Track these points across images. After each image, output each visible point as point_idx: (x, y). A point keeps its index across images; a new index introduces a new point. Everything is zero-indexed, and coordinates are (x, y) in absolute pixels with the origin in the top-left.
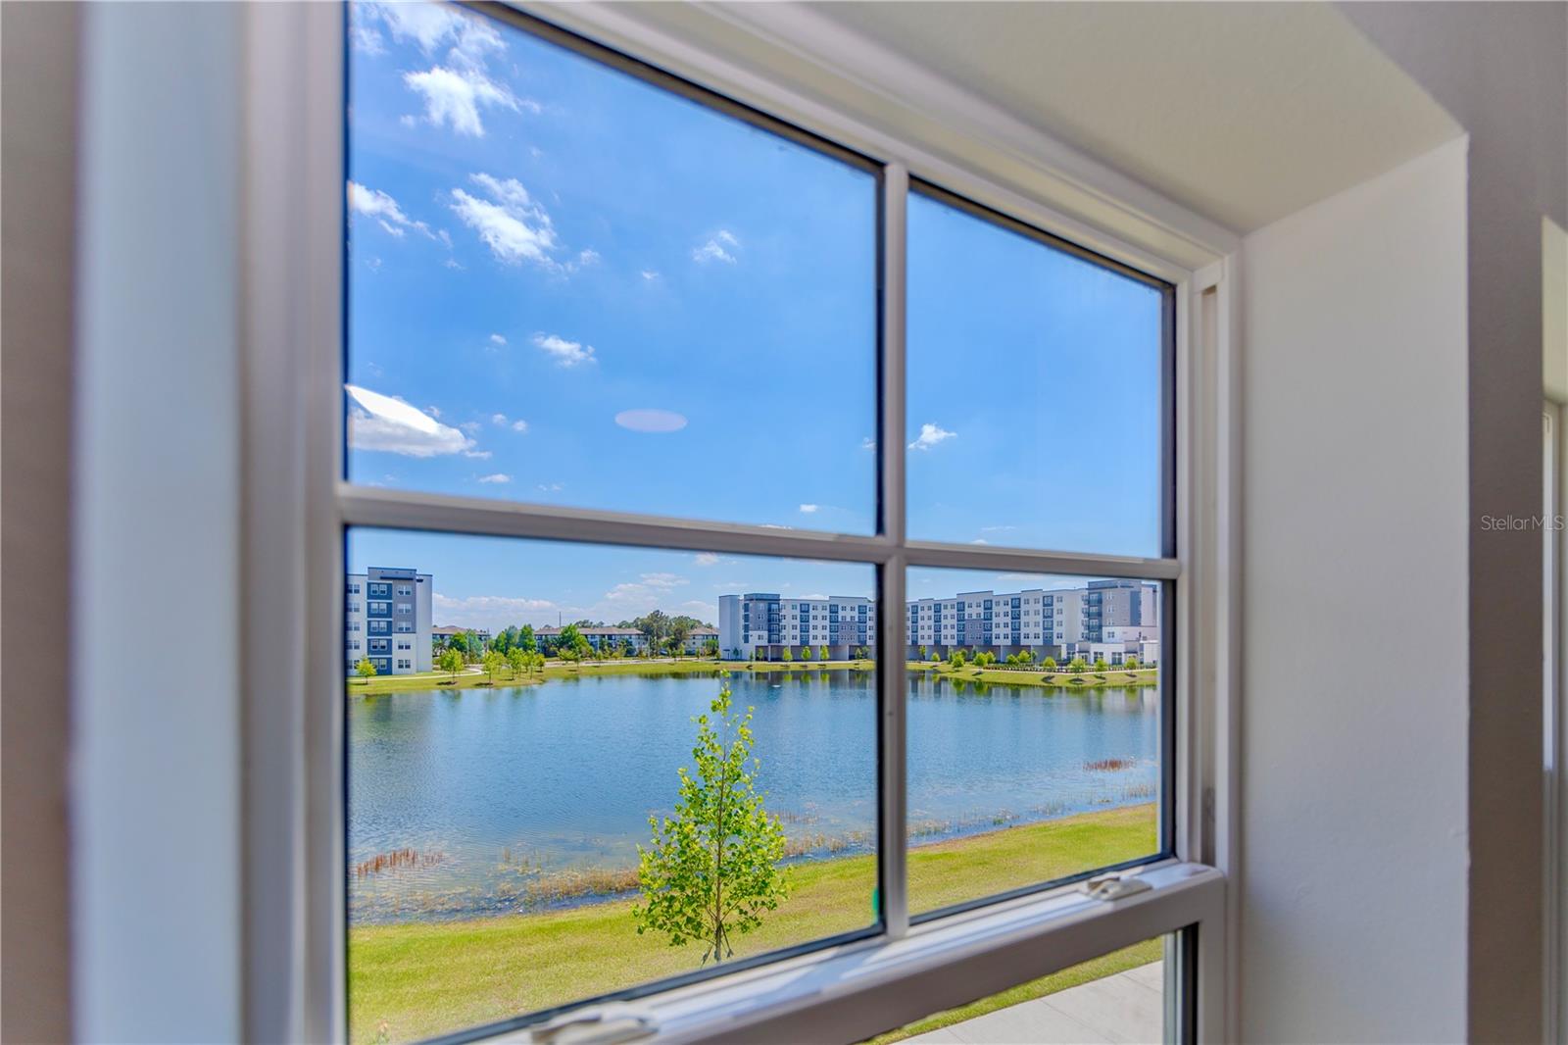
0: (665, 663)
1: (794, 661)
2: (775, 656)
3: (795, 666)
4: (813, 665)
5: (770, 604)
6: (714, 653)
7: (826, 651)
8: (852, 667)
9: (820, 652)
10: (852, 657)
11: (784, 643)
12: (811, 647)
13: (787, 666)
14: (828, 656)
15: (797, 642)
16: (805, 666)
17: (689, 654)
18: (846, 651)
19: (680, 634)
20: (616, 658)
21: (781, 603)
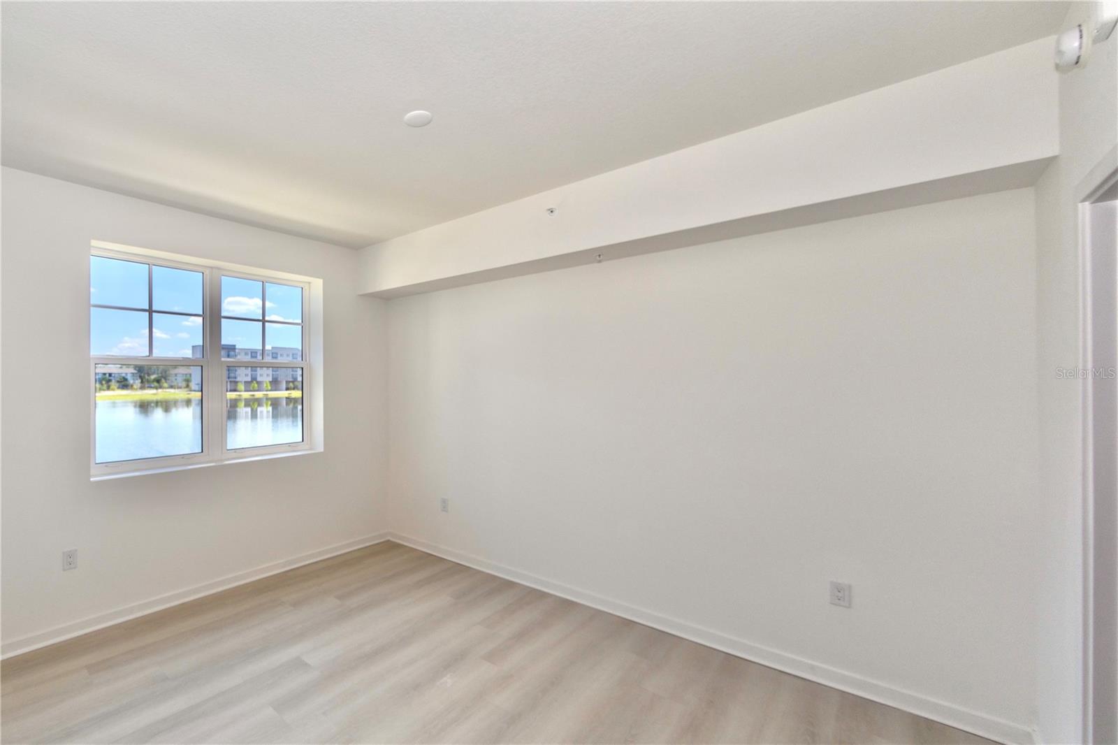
0: (149, 394)
1: (245, 391)
2: (233, 388)
3: (246, 395)
4: (259, 395)
5: (229, 352)
6: (188, 386)
7: (269, 385)
8: (287, 396)
9: (265, 385)
10: (287, 389)
11: (238, 379)
12: (258, 383)
13: (240, 395)
14: (269, 388)
15: (249, 379)
16: (253, 395)
17: (171, 387)
18: (284, 385)
19: (166, 372)
20: (113, 390)
21: (237, 351)
